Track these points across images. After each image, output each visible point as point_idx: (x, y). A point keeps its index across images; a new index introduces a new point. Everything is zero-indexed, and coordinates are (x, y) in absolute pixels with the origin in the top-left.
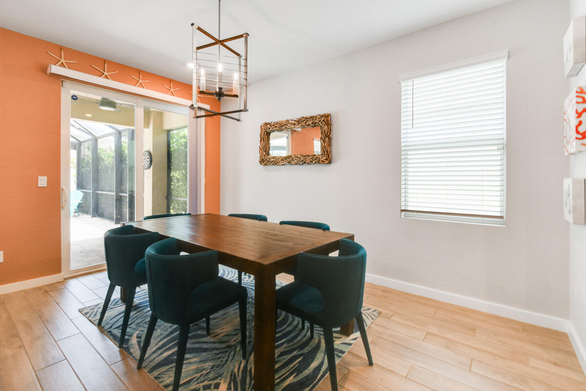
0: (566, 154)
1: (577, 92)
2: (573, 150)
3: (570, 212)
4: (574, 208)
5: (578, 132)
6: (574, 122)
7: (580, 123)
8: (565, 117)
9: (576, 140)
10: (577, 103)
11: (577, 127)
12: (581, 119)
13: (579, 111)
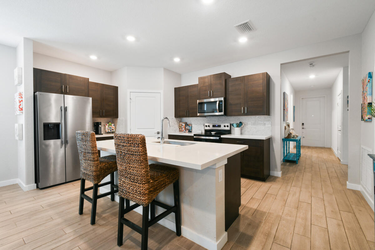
0: (16, 114)
1: (19, 94)
2: (18, 114)
3: (17, 136)
4: (19, 134)
5: (20, 108)
6: (18, 104)
7: (20, 105)
8: (15, 100)
9: (19, 111)
10: (19, 97)
11: (19, 106)
12: (21, 103)
13: (20, 101)
